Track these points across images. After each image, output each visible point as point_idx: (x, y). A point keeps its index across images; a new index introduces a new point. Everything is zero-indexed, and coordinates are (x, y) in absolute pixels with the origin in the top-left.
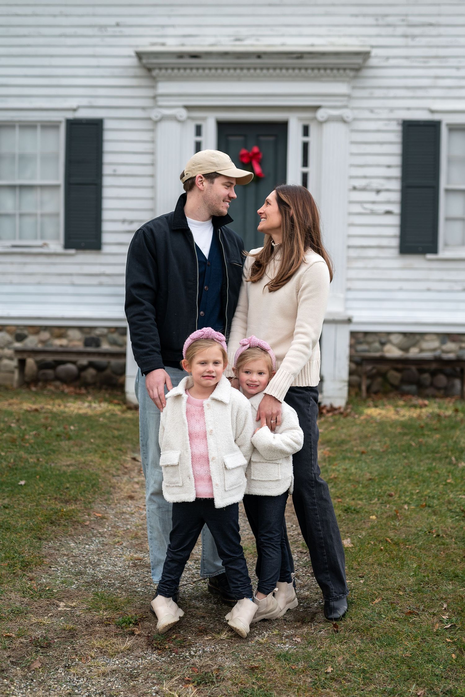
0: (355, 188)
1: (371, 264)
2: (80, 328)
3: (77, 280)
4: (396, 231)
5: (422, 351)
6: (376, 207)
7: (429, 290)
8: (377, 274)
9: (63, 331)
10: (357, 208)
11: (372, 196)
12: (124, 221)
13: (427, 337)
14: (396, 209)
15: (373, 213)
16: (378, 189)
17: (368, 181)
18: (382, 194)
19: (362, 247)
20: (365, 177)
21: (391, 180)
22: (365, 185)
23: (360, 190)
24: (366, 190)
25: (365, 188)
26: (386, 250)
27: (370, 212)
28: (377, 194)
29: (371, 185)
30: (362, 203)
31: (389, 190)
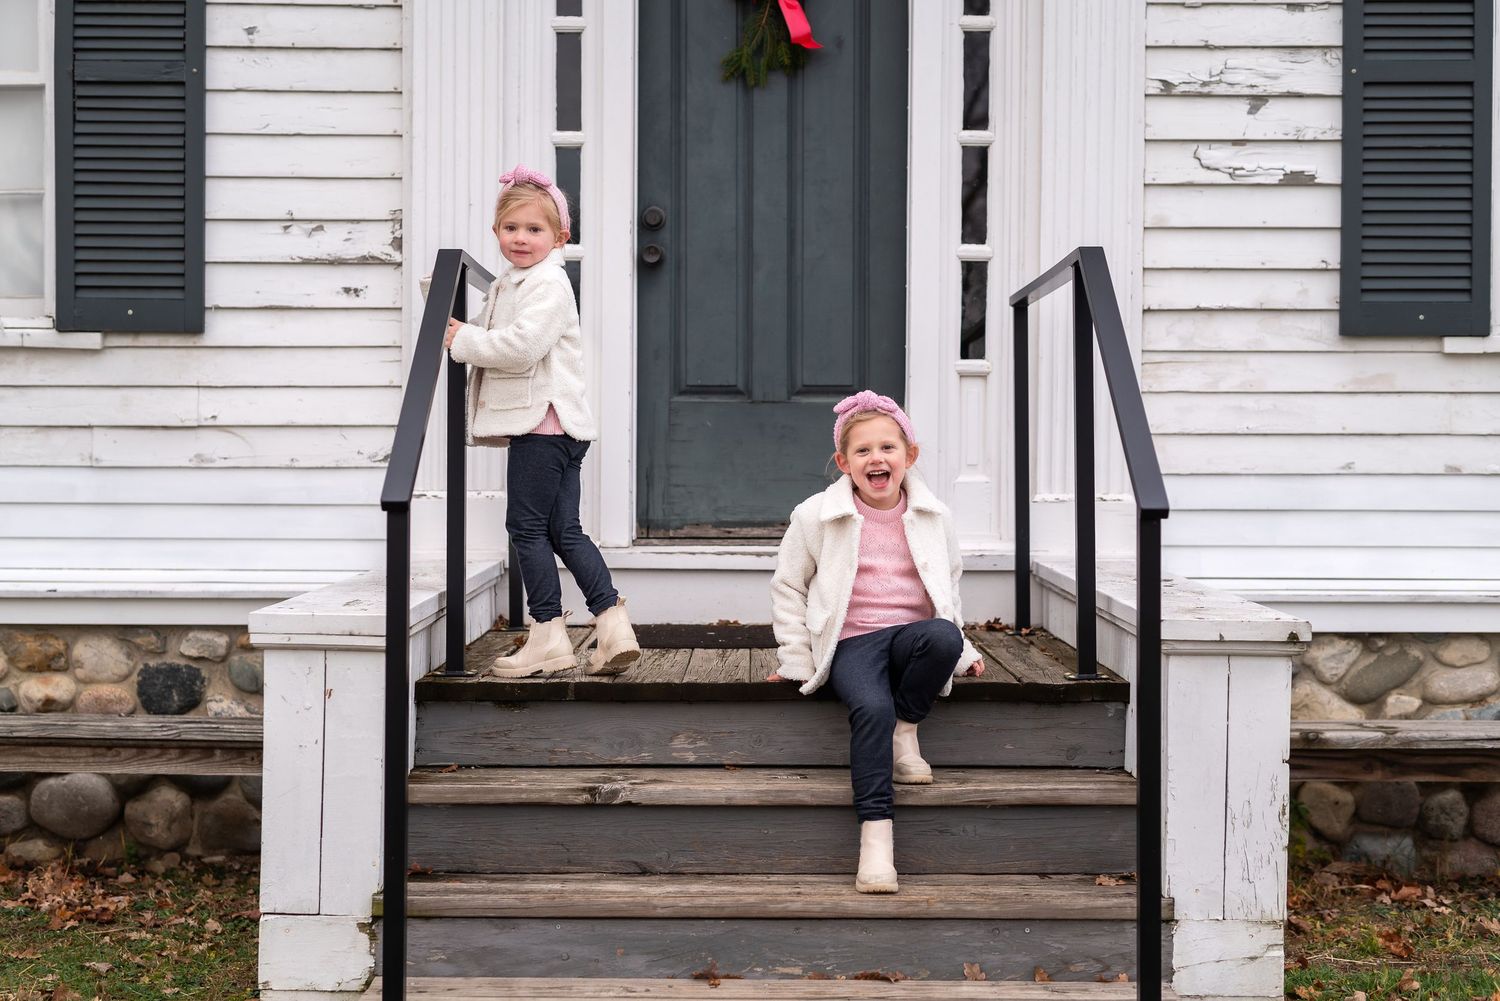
0: (1167, 89)
1: (1235, 374)
2: (123, 633)
3: (106, 447)
4: (1327, 250)
5: (1430, 702)
6: (1247, 160)
7: (1454, 472)
8: (1255, 414)
9: (58, 645)
10: (1177, 165)
11: (1232, 119)
12: (288, 222)
13: (1451, 653)
14: (1327, 166)
15: (1237, 182)
16: (1254, 92)
17: (1216, 60)
18: (1271, 109)
19: (1198, 310)
20: (1207, 47)
21: (1303, 55)
22: (1206, 78)
23: (1185, 95)
24: (1209, 96)
25: (1206, 90)
26: (1288, 321)
27: (1226, 179)
28: (1253, 110)
29: (1229, 77)
30: (1194, 146)
31: (1299, 96)
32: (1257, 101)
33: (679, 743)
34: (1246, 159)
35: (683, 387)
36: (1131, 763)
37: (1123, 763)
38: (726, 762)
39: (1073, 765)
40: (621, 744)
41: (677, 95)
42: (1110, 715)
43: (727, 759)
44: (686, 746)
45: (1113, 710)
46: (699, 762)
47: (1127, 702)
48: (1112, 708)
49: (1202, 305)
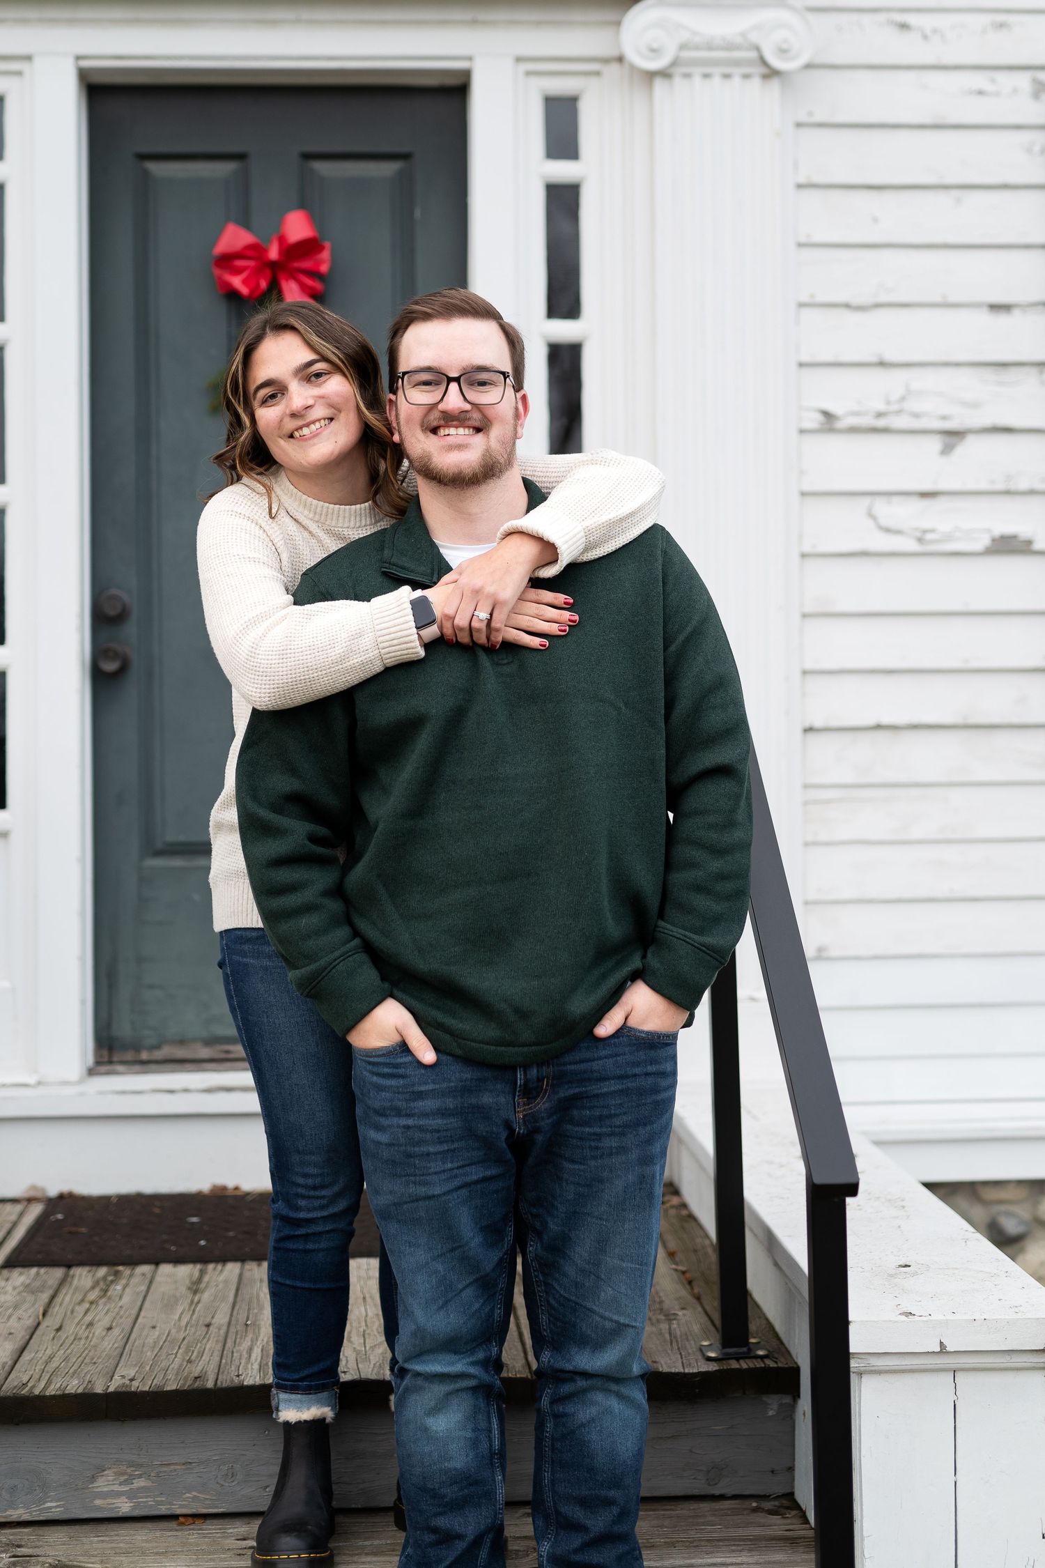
0: (830, 423)
6: (940, 519)
10: (846, 527)
11: (921, 462)
15: (929, 550)
16: (948, 425)
17: (895, 382)
18: (971, 448)
19: (878, 727)
20: (882, 364)
21: (1012, 375)
22: (881, 407)
23: (853, 430)
24: (885, 430)
25: (881, 423)
26: (1001, 740)
27: (913, 546)
28: (947, 450)
29: (913, 405)
30: (866, 501)
31: (1008, 430)
32: (953, 436)
33: (105, 1483)
34: (937, 517)
35: (159, 845)
36: (806, 1494)
37: (793, 1487)
38: (179, 1512)
39: (717, 1492)
40: (13, 1489)
41: (145, 433)
42: (771, 1413)
43: (181, 1506)
44: (116, 1488)
45: (775, 1406)
46: (136, 1513)
47: (796, 1394)
48: (773, 1404)
49: (886, 720)
